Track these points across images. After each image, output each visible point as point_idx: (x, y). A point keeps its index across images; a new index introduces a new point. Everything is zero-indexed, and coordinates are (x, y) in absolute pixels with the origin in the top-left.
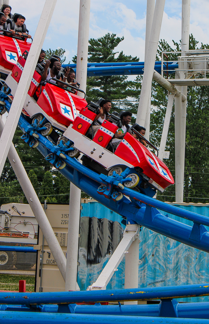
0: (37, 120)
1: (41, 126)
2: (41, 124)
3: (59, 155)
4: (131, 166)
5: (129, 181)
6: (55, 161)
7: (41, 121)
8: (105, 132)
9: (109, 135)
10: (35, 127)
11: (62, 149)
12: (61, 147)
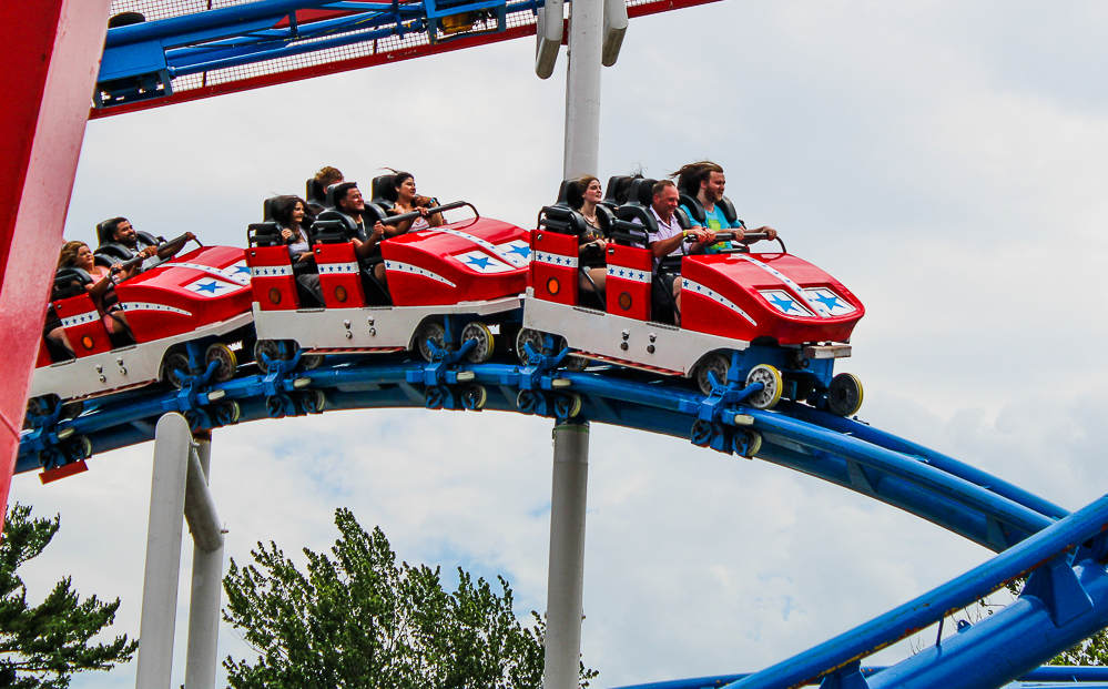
0: (432, 340)
1: (457, 346)
2: (451, 340)
3: (553, 387)
4: (741, 345)
5: (758, 392)
6: (547, 403)
7: (443, 335)
8: (626, 276)
9: (641, 280)
10: (444, 359)
11: (545, 367)
12: (541, 364)
